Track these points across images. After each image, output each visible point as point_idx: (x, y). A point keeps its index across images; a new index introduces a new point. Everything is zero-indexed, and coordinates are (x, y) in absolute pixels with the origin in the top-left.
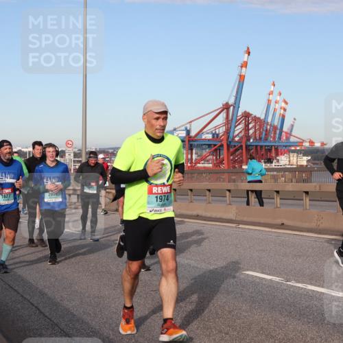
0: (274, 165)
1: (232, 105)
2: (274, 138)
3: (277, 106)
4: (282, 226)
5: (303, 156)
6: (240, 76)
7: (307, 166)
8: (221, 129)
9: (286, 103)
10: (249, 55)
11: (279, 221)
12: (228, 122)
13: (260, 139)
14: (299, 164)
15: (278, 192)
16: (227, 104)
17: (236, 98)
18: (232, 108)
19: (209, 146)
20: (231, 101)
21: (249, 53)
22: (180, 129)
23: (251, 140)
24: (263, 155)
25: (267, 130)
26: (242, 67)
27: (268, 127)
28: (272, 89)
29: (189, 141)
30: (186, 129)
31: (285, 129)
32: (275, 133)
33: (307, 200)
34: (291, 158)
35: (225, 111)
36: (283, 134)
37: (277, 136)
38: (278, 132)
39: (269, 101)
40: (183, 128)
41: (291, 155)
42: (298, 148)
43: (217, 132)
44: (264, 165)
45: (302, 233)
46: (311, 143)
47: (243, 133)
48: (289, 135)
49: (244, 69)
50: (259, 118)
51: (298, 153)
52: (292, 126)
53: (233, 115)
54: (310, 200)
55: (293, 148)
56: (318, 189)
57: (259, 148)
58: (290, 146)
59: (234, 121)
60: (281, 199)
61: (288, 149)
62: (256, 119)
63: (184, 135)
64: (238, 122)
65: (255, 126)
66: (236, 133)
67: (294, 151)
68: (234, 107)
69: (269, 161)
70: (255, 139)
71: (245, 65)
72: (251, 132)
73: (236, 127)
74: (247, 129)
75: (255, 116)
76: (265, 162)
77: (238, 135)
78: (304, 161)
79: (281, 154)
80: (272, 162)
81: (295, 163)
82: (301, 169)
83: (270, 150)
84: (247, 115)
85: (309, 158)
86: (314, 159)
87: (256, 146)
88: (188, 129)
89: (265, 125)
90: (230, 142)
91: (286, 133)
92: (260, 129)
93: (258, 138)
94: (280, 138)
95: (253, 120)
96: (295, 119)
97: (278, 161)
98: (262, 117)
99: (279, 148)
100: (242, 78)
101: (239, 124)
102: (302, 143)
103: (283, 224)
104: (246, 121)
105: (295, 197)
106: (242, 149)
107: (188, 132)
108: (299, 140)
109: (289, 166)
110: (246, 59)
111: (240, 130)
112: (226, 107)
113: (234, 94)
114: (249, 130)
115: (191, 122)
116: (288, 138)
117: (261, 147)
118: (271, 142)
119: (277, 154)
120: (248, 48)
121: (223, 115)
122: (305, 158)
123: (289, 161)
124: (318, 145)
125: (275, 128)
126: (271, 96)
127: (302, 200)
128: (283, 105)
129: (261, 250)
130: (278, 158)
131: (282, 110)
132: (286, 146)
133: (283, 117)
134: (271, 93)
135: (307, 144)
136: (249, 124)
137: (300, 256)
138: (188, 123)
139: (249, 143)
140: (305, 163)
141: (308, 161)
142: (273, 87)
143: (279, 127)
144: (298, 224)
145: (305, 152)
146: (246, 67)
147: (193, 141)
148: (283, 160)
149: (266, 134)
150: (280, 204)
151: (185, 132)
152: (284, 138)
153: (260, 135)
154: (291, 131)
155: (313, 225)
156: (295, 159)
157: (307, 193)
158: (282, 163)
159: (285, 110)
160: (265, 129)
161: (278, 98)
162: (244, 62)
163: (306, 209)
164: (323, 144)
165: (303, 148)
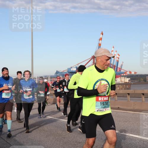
3: (115, 57)
4: (118, 109)
6: (99, 44)
7: (128, 82)
9: (119, 55)
11: (117, 106)
14: (125, 81)
21: (103, 34)
26: (100, 40)
27: (112, 66)
30: (76, 67)
33: (129, 97)
34: (122, 79)
35: (93, 59)
36: (118, 69)
38: (116, 68)
40: (75, 67)
42: (125, 75)
45: (127, 112)
46: (130, 72)
48: (120, 69)
51: (124, 77)
52: (122, 65)
54: (130, 97)
55: (122, 75)
56: (133, 93)
60: (117, 97)
67: (123, 76)
71: (101, 39)
78: (127, 80)
79: (117, 77)
81: (123, 81)
82: (126, 84)
85: (129, 79)
86: (131, 79)
91: (119, 68)
96: (123, 62)
97: (116, 81)
102: (126, 72)
103: (119, 108)
105: (123, 96)
109: (121, 83)
110: (101, 37)
112: (93, 57)
115: (78, 64)
120: (102, 32)
123: (121, 80)
124: (133, 73)
125: (114, 66)
127: (127, 97)
128: (118, 56)
130: (116, 79)
132: (119, 74)
133: (118, 61)
134: (112, 51)
135: (128, 73)
137: (126, 122)
140: (127, 81)
141: (129, 80)
142: (113, 48)
143: (116, 66)
144: (125, 108)
145: (128, 77)
146: (101, 40)
150: (118, 99)
151: (76, 69)
152: (119, 70)
154: (121, 67)
155: (132, 108)
157: (129, 94)
158: (118, 81)
159: (118, 58)
161: (116, 53)
163: (129, 101)
164: (135, 73)
165: (127, 75)
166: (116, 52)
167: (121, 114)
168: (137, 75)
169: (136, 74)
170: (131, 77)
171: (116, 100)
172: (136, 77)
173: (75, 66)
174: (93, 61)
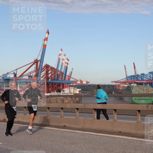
0: (61, 93)
1: (39, 61)
2: (62, 79)
3: (64, 62)
4: (64, 127)
5: (77, 88)
6: (44, 45)
7: (79, 94)
8: (33, 73)
9: (68, 60)
10: (48, 34)
11: (63, 124)
12: (37, 70)
13: (54, 79)
14: (75, 93)
15: (62, 108)
16: (37, 60)
17: (42, 57)
18: (39, 62)
19: (27, 82)
20: (39, 59)
21: (48, 33)
22: (11, 73)
23: (50, 80)
24: (55, 88)
25: (58, 75)
26: (45, 40)
27: (59, 73)
28: (61, 53)
29: (16, 80)
30: (14, 73)
31: (68, 74)
32: (62, 76)
33: (77, 113)
34: (71, 90)
35: (36, 63)
36: (67, 76)
37: (63, 78)
38: (64, 75)
39: (59, 59)
40: (13, 73)
41: (71, 88)
42: (74, 84)
43: (31, 75)
44: (56, 93)
45: (75, 131)
46: (81, 81)
47: (45, 76)
48: (70, 77)
49: (46, 41)
50: (54, 68)
51: (74, 87)
52: (71, 72)
53: (40, 66)
54: (79, 113)
55: (72, 84)
56: (83, 107)
57: (54, 84)
58: (70, 83)
59: (40, 69)
60: (64, 112)
61: (69, 85)
62: (52, 69)
63: (13, 77)
64: (42, 70)
65: (51, 72)
66: (42, 76)
67: (72, 86)
68: (40, 62)
69: (59, 91)
70: (52, 79)
71: (46, 39)
72: (49, 75)
73: (41, 72)
74: (47, 73)
75: (52, 67)
76: (57, 92)
77: (42, 77)
78: (77, 91)
79: (66, 87)
80: (60, 92)
81: (73, 92)
82: (76, 95)
83: (59, 85)
84: (47, 66)
85: (80, 90)
86: (83, 90)
87: (52, 83)
88: (15, 73)
89: (57, 72)
90: (38, 81)
91: (68, 76)
92: (54, 74)
93: (53, 79)
94: (65, 79)
95: (50, 69)
96: (73, 69)
97: (64, 91)
98: (56, 67)
99: (65, 84)
100: (45, 46)
101: (43, 71)
102: (77, 81)
103: (65, 126)
104: (47, 69)
105: (72, 111)
106: (45, 85)
107: (15, 75)
108: (75, 80)
109: (69, 94)
110: (47, 36)
111: (43, 74)
112: (36, 62)
113: (41, 54)
114: (48, 74)
115: (17, 69)
116: (69, 79)
117: (55, 83)
118: (60, 81)
119: (63, 88)
120: (48, 30)
121: (34, 66)
122: (78, 90)
123: (70, 91)
124: (84, 83)
125: (62, 73)
126: (60, 56)
127: (75, 112)
128: (67, 61)
129: (52, 141)
130: (64, 89)
131: (66, 64)
132: (68, 83)
133: (67, 68)
134: (60, 55)
135: (79, 82)
136: (48, 71)
137: (73, 144)
138: (15, 70)
139: (48, 81)
140: (78, 92)
141: (79, 91)
142: (61, 51)
143: (64, 73)
144: (73, 126)
145: (78, 87)
147: (18, 80)
148: (66, 91)
149: (57, 77)
150: (64, 115)
151: (13, 75)
152: (67, 79)
153: (54, 77)
154: (71, 75)
155: (80, 127)
156: (73, 90)
157: (77, 109)
158: (66, 92)
159: (67, 64)
160: (57, 74)
161: (64, 57)
162: (46, 38)
163: (77, 118)
164: (87, 82)
165: (77, 84)
166: (65, 55)
167: (67, 134)
168: (90, 86)
169: (89, 84)
170: (82, 88)
171: (62, 117)
172: (88, 88)
173: (12, 71)
174: (35, 66)
